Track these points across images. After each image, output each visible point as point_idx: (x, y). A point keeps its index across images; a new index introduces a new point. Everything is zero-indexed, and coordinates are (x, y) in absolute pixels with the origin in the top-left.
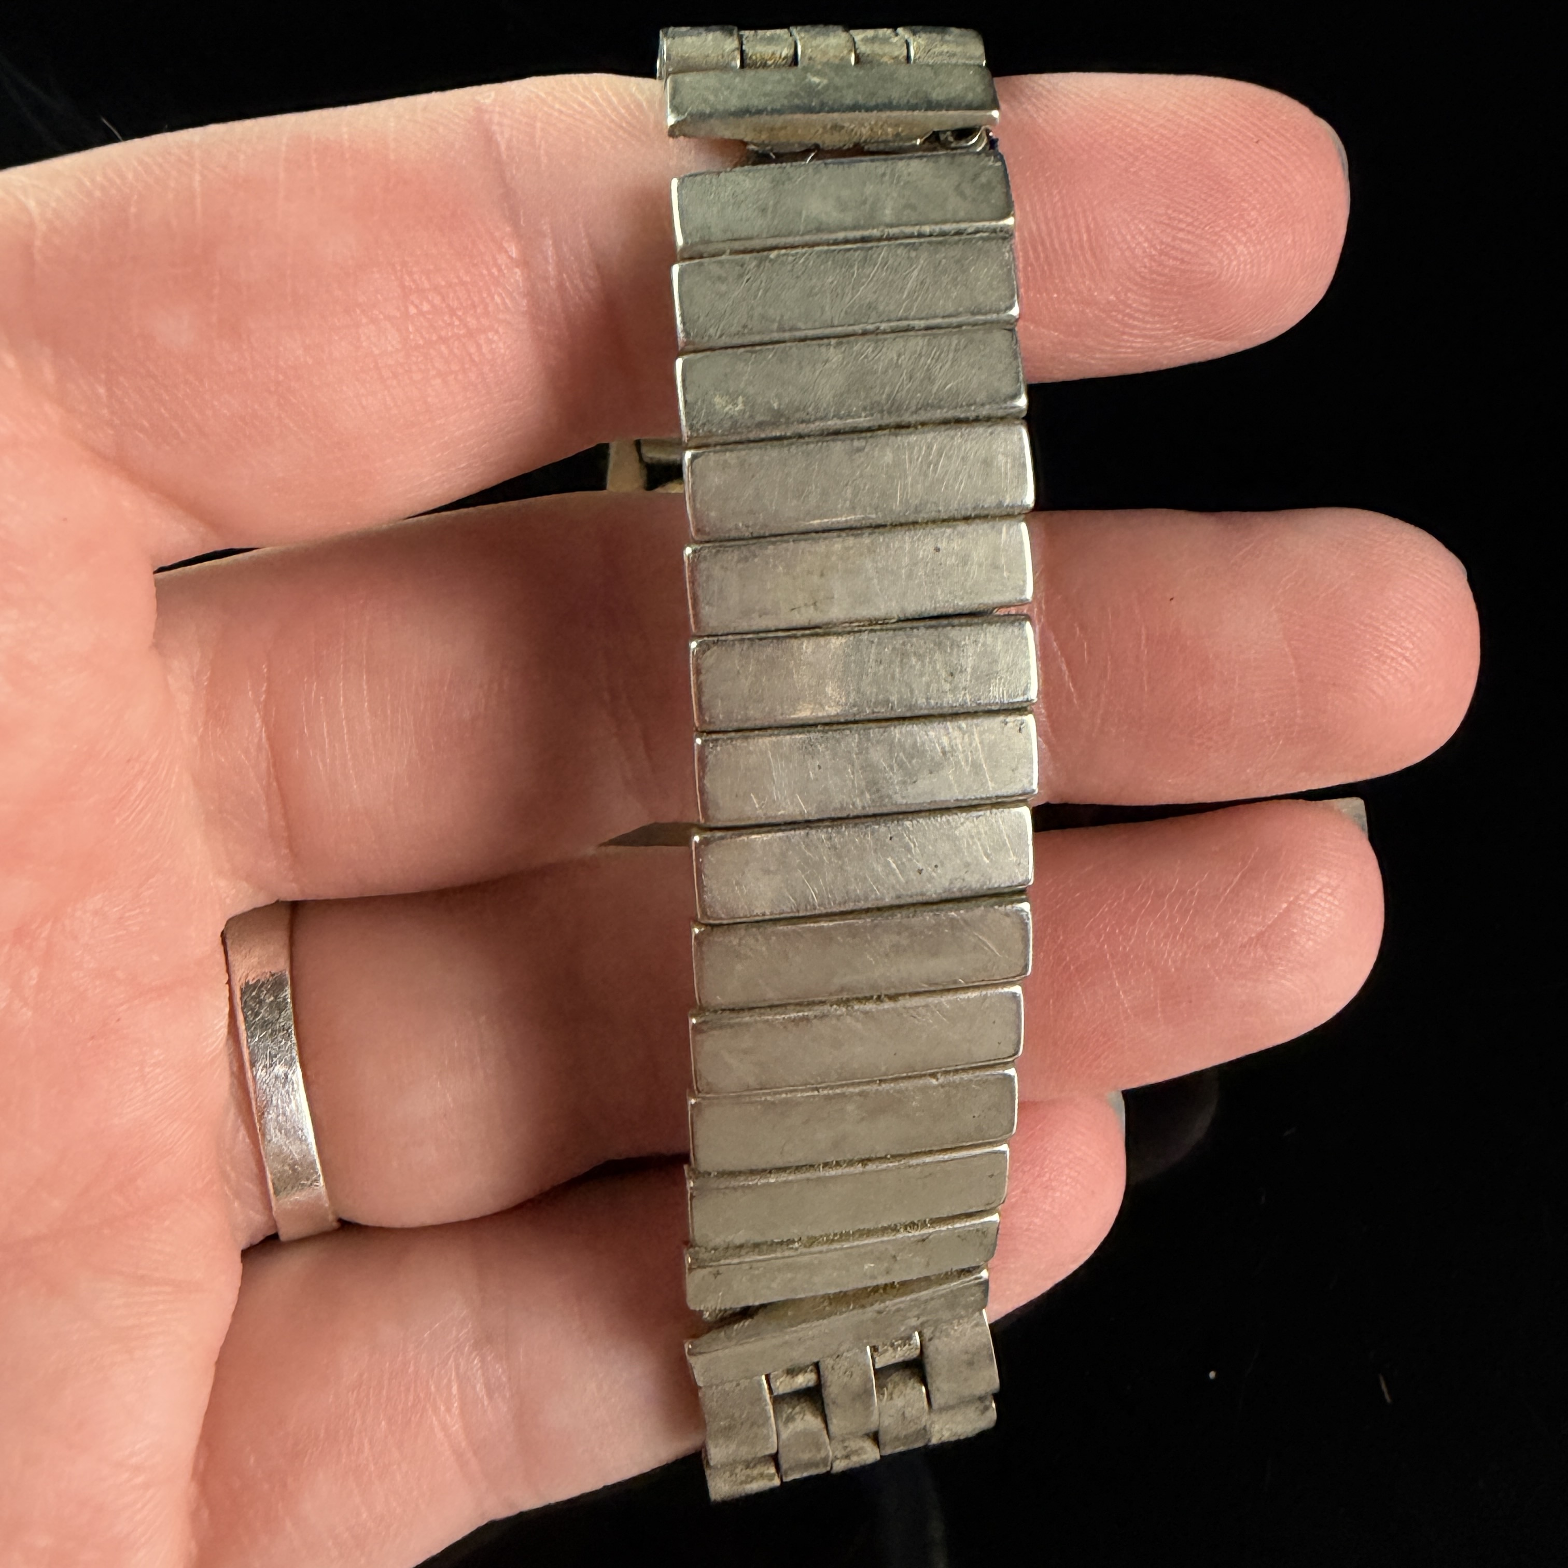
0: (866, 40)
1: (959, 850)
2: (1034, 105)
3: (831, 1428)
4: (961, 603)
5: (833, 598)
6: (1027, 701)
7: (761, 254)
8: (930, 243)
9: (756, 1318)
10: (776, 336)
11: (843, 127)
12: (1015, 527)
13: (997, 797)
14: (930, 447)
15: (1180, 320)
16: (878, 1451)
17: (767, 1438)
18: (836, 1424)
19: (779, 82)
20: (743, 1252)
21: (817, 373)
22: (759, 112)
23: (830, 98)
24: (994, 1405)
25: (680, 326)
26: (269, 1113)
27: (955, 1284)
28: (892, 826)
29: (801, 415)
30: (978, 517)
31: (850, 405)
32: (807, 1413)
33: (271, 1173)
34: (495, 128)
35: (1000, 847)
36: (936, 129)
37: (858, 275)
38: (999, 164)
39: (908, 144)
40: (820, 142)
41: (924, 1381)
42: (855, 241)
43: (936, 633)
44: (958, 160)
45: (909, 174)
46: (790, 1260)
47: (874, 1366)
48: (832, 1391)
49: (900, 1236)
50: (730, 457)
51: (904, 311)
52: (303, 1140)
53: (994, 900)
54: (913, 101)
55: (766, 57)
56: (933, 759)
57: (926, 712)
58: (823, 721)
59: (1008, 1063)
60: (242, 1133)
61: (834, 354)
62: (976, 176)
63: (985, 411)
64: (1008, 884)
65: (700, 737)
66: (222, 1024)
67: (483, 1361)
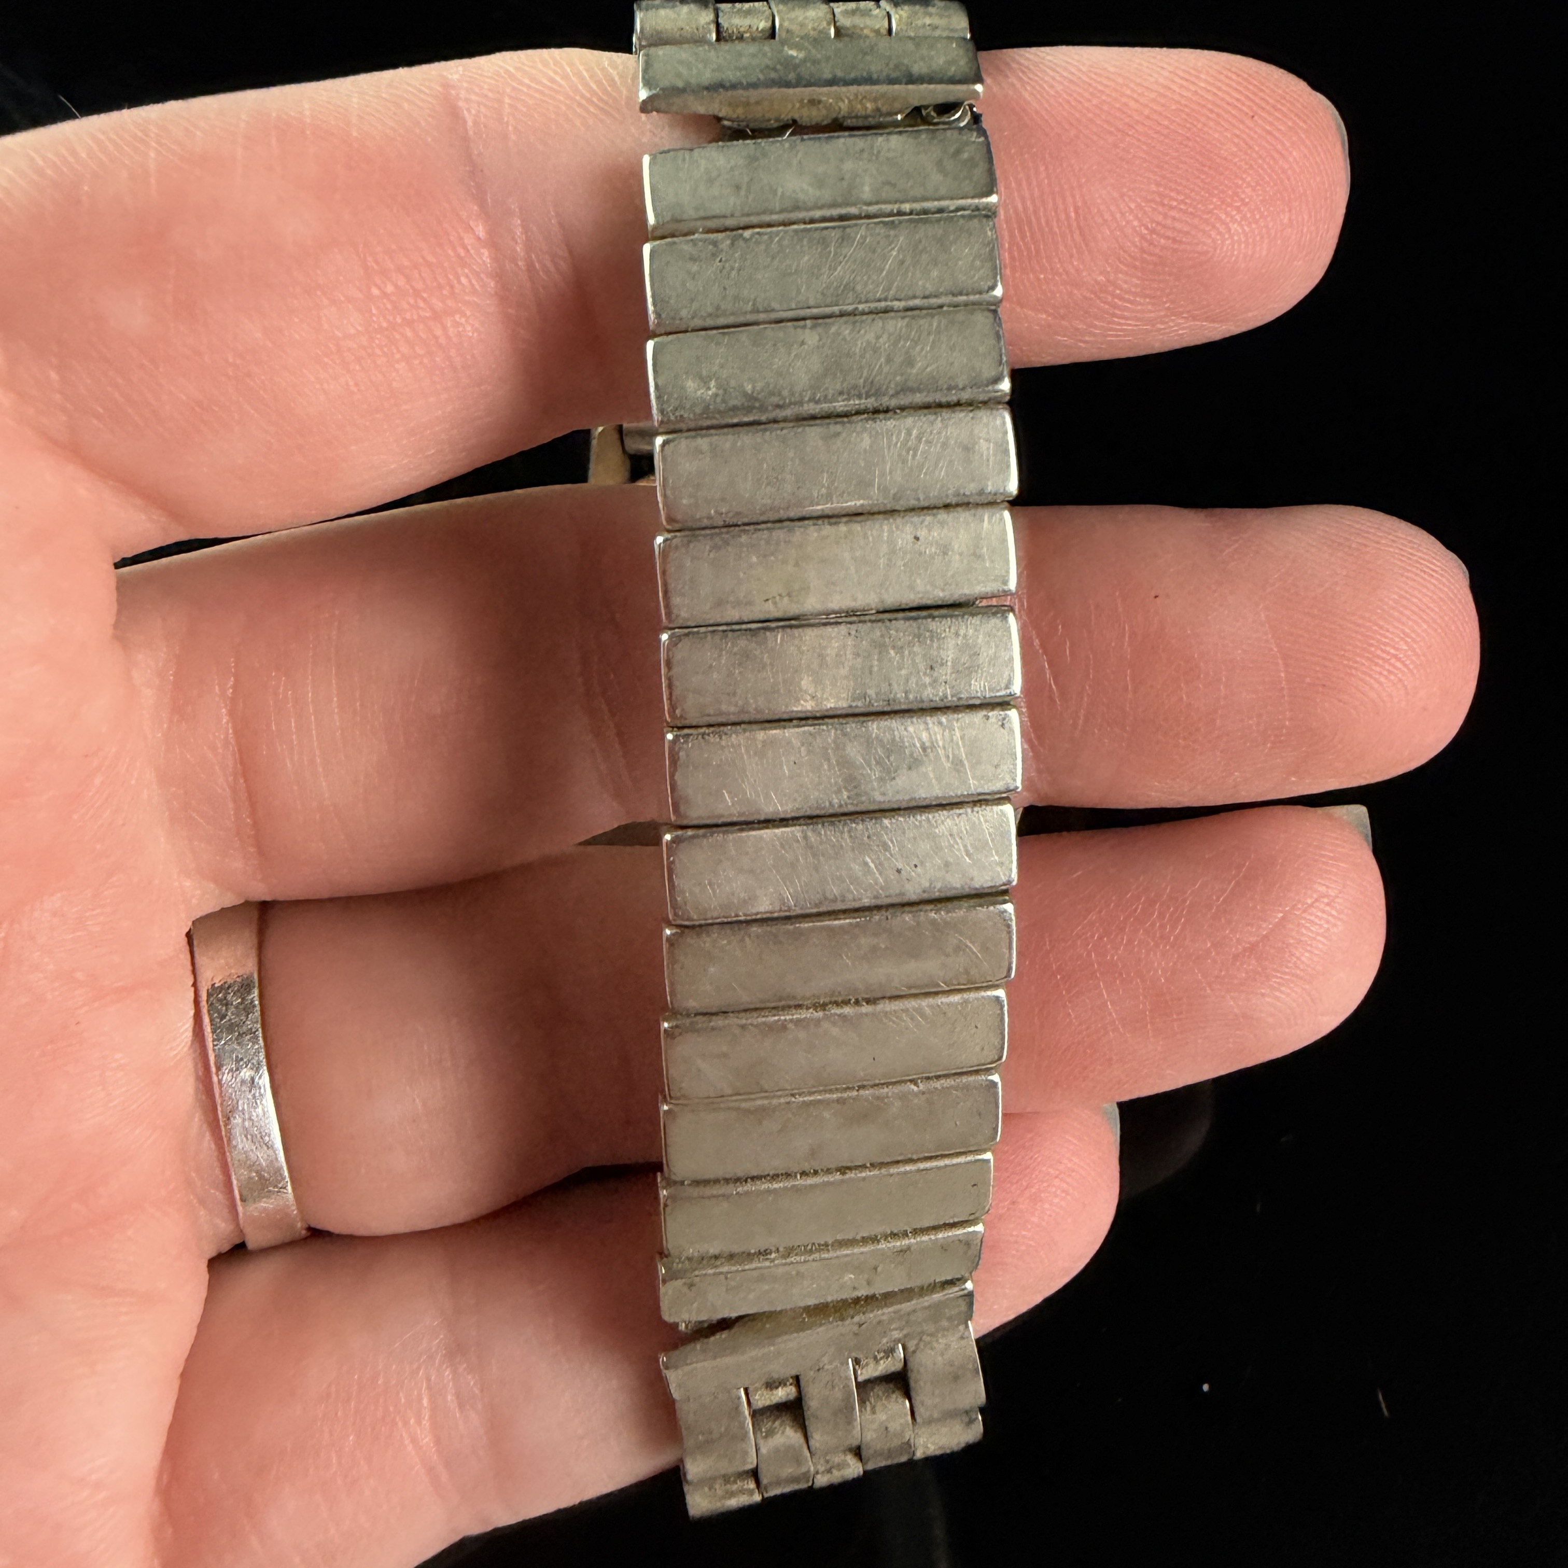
0: (846, 13)
1: (938, 849)
2: (1020, 79)
3: (812, 1442)
4: (941, 594)
5: (809, 588)
6: (1010, 695)
7: (735, 233)
8: (910, 221)
9: (733, 1331)
10: (750, 318)
11: (820, 102)
12: (998, 515)
13: (979, 794)
14: (909, 433)
15: (1173, 302)
16: (860, 1465)
17: (745, 1453)
18: (817, 1439)
19: (754, 56)
20: (718, 1263)
21: (793, 355)
22: (734, 86)
23: (807, 71)
24: (980, 1418)
25: (651, 308)
26: (235, 1118)
27: (937, 1296)
28: (870, 824)
29: (775, 400)
30: (958, 505)
31: (827, 389)
32: (788, 1429)
33: (238, 1180)
34: (461, 104)
35: (982, 846)
36: (917, 104)
37: (836, 254)
38: (982, 139)
39: (889, 119)
40: (796, 117)
41: (908, 1395)
42: (831, 219)
43: (914, 624)
44: (940, 135)
45: (889, 150)
46: (765, 1271)
47: (856, 1378)
48: (812, 1404)
49: (880, 1246)
50: (703, 443)
51: (882, 293)
52: (269, 1146)
53: (976, 901)
54: (894, 75)
55: (742, 29)
56: (911, 755)
57: (903, 707)
58: (800, 715)
59: (991, 1068)
60: (208, 1136)
61: (810, 337)
62: (958, 152)
63: (965, 396)
64: (990, 884)
65: (671, 732)
66: (187, 1026)
67: (454, 1372)
